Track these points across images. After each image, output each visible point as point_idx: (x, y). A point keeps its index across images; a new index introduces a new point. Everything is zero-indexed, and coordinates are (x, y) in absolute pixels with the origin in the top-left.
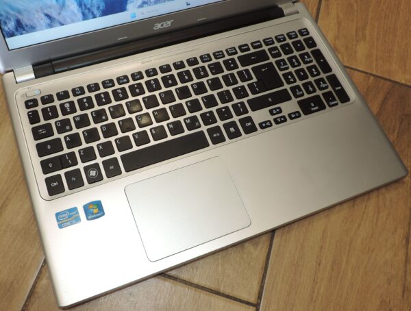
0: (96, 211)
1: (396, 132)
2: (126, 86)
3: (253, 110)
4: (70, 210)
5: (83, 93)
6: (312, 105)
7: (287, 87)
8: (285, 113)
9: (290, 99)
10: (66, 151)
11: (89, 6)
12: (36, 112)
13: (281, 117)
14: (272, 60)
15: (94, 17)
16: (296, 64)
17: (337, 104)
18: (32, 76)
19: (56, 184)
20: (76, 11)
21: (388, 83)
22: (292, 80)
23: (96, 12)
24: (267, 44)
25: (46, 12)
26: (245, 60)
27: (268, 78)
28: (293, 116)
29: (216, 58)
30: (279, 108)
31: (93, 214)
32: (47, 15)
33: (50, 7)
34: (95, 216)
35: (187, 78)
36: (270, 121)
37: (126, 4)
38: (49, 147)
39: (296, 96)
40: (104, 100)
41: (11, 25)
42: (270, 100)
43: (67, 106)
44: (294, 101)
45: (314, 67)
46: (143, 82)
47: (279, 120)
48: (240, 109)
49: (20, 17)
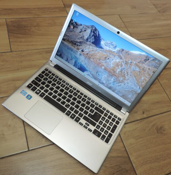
0: (29, 97)
1: (111, 166)
2: (66, 86)
3: (83, 118)
4: (26, 92)
5: (57, 78)
6: (97, 133)
7: (97, 123)
9: (94, 126)
10: (40, 83)
11: (77, 64)
12: (45, 72)
14: (103, 115)
15: (76, 67)
16: (107, 122)
17: (103, 140)
18: (53, 66)
19: (30, 86)
21: (127, 155)
22: (101, 124)
23: (77, 67)
24: (107, 111)
26: (96, 109)
28: (89, 129)
29: (91, 101)
30: (89, 125)
32: (67, 58)
33: (69, 57)
35: (79, 97)
36: (83, 124)
37: (85, 71)
38: (38, 79)
40: (59, 83)
41: (59, 54)
42: (89, 121)
44: (95, 128)
49: (62, 54)
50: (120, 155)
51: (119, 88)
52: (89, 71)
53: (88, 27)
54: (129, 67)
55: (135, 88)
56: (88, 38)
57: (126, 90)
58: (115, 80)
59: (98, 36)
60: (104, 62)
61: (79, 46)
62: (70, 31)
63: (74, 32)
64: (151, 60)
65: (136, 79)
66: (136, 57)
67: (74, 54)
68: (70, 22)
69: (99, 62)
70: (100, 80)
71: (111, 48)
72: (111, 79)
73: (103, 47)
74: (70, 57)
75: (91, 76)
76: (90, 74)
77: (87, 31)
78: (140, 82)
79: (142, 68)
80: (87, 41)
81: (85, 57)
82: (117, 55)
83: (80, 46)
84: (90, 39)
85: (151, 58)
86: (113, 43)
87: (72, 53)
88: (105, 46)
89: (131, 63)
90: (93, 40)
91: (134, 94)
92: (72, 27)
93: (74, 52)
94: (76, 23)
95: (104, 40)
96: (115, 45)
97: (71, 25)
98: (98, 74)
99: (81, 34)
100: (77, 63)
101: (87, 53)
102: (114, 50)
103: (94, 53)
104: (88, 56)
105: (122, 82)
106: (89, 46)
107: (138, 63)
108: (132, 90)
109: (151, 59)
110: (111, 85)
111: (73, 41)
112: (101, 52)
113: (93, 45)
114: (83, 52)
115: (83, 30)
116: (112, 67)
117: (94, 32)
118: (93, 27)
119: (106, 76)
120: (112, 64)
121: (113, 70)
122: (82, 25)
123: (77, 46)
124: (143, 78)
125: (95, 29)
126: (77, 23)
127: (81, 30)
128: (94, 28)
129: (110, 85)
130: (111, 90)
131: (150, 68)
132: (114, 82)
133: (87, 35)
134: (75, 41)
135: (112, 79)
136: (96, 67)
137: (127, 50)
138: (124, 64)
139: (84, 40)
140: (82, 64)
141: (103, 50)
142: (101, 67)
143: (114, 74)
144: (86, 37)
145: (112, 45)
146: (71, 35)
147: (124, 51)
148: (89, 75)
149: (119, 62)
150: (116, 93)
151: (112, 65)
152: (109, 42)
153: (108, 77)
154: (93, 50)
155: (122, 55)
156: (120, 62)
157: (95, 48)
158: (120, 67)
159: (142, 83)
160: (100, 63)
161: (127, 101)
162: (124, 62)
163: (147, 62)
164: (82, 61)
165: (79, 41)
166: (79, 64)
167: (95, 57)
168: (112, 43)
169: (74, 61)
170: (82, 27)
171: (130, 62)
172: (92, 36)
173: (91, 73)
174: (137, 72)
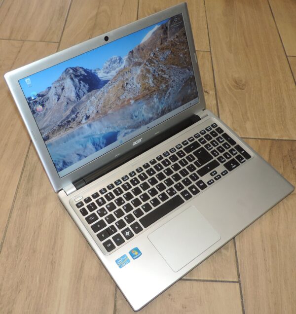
0: (136, 253)
1: (282, 167)
2: (128, 181)
3: (202, 176)
4: (123, 257)
5: (106, 191)
6: (232, 165)
7: (215, 158)
8: (219, 173)
9: (219, 164)
10: (108, 225)
11: (98, 144)
12: (84, 209)
13: (217, 176)
14: (202, 146)
15: (101, 149)
16: (216, 144)
17: (244, 161)
18: (75, 189)
19: (110, 245)
20: (92, 148)
21: (269, 141)
22: (217, 154)
23: (102, 145)
24: (197, 137)
25: (77, 153)
26: (188, 150)
27: (203, 156)
28: (224, 173)
29: (172, 152)
30: (215, 171)
31: (135, 255)
32: (78, 155)
33: (79, 150)
34: (137, 256)
35: (160, 168)
36: (212, 180)
38: (99, 226)
39: (222, 162)
40: (119, 192)
41: (61, 165)
42: (209, 168)
43: (100, 200)
44: (222, 165)
45: (226, 143)
46: (136, 176)
47: (217, 178)
48: (194, 178)
49: (65, 159)
50: (268, 150)
51: (171, 99)
52: (121, 128)
53: (63, 79)
54: (157, 63)
55: (184, 76)
56: (77, 93)
57: (180, 91)
58: (159, 97)
59: (86, 74)
60: (126, 94)
61: (77, 117)
62: (42, 116)
63: (50, 109)
64: (170, 25)
65: (177, 65)
66: (152, 43)
67: (81, 136)
68: (29, 104)
69: (120, 103)
70: (144, 120)
71: (117, 67)
72: (154, 102)
73: (106, 79)
74: (81, 146)
75: (130, 130)
76: (126, 131)
77: (66, 87)
78: (183, 62)
79: (170, 45)
80: (80, 98)
81: (98, 120)
82: (131, 65)
83: (78, 115)
84: (80, 90)
85: (167, 23)
86: (113, 60)
87: (77, 138)
88: (109, 74)
89: (154, 54)
90: (86, 86)
91: (191, 84)
92: (39, 107)
93: (79, 135)
94: (39, 95)
95: (99, 69)
96: (118, 58)
97: (35, 107)
98: (135, 117)
99: (62, 100)
100: (97, 141)
101: (95, 112)
102: (122, 66)
103: (105, 100)
104: (102, 114)
105: (167, 87)
106: (88, 101)
107: (161, 46)
108: (185, 82)
109: (169, 23)
110: (160, 108)
111: (62, 122)
112: (110, 87)
113: (92, 92)
114: (91, 118)
115: (59, 90)
116: (141, 88)
117: (76, 76)
118: (69, 70)
119: (145, 106)
120: (137, 85)
121: (145, 88)
122: (50, 87)
123: (74, 120)
124: (181, 56)
125: (74, 71)
126: (41, 94)
127: (56, 94)
128: (71, 71)
129: (159, 111)
130: (166, 113)
131: (177, 34)
132: (160, 99)
133: (72, 90)
134: (64, 120)
135: (156, 100)
136: (124, 113)
137: (137, 47)
138: (149, 65)
139: (74, 102)
140: (104, 132)
141: (110, 82)
142: (129, 104)
143: (151, 91)
144: (73, 95)
145: (114, 63)
146: (51, 119)
147: (134, 52)
148: (126, 133)
149: (142, 71)
150: (174, 109)
151: (139, 86)
152: (108, 63)
153: (149, 104)
154: (99, 98)
155: (136, 60)
156: (143, 69)
157: (98, 93)
158: (148, 75)
159: (185, 61)
160: (124, 101)
161: (192, 99)
162: (147, 63)
163: (168, 32)
164: (101, 130)
165: (68, 112)
166: (101, 138)
167: (110, 102)
168: (111, 60)
169: (90, 146)
170: (54, 89)
171: (152, 55)
172: (80, 83)
173: (126, 129)
174: (170, 57)
